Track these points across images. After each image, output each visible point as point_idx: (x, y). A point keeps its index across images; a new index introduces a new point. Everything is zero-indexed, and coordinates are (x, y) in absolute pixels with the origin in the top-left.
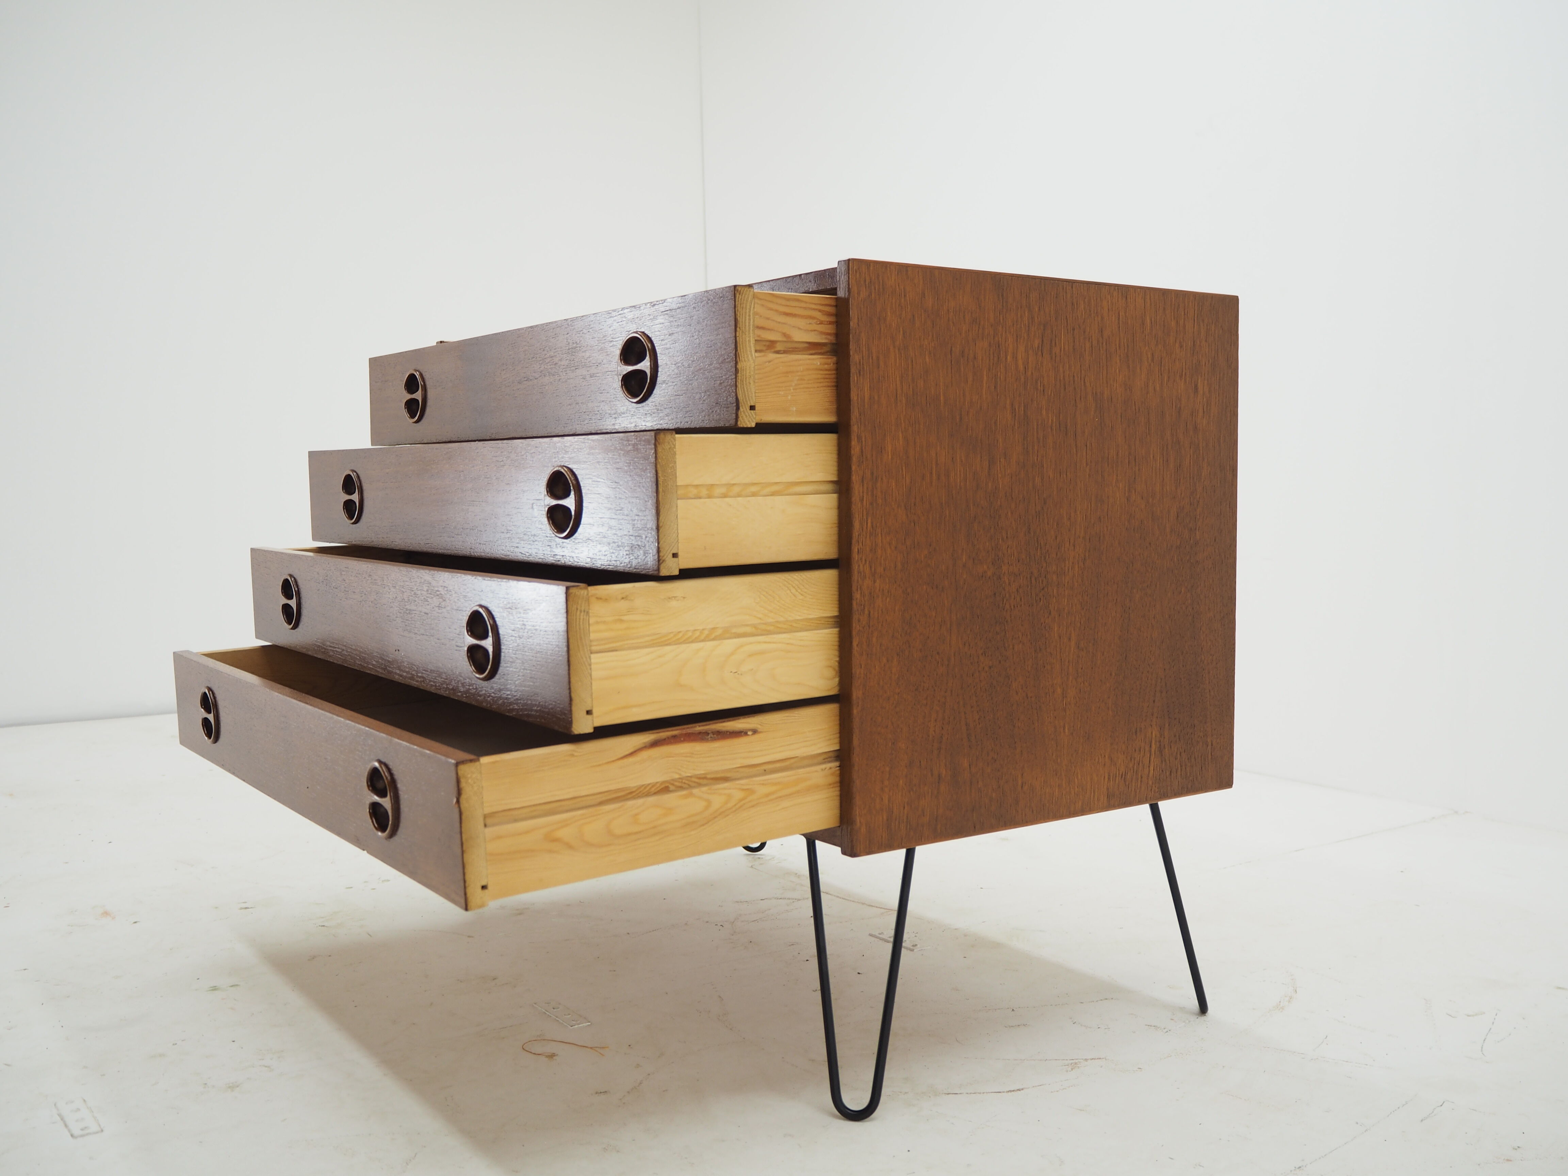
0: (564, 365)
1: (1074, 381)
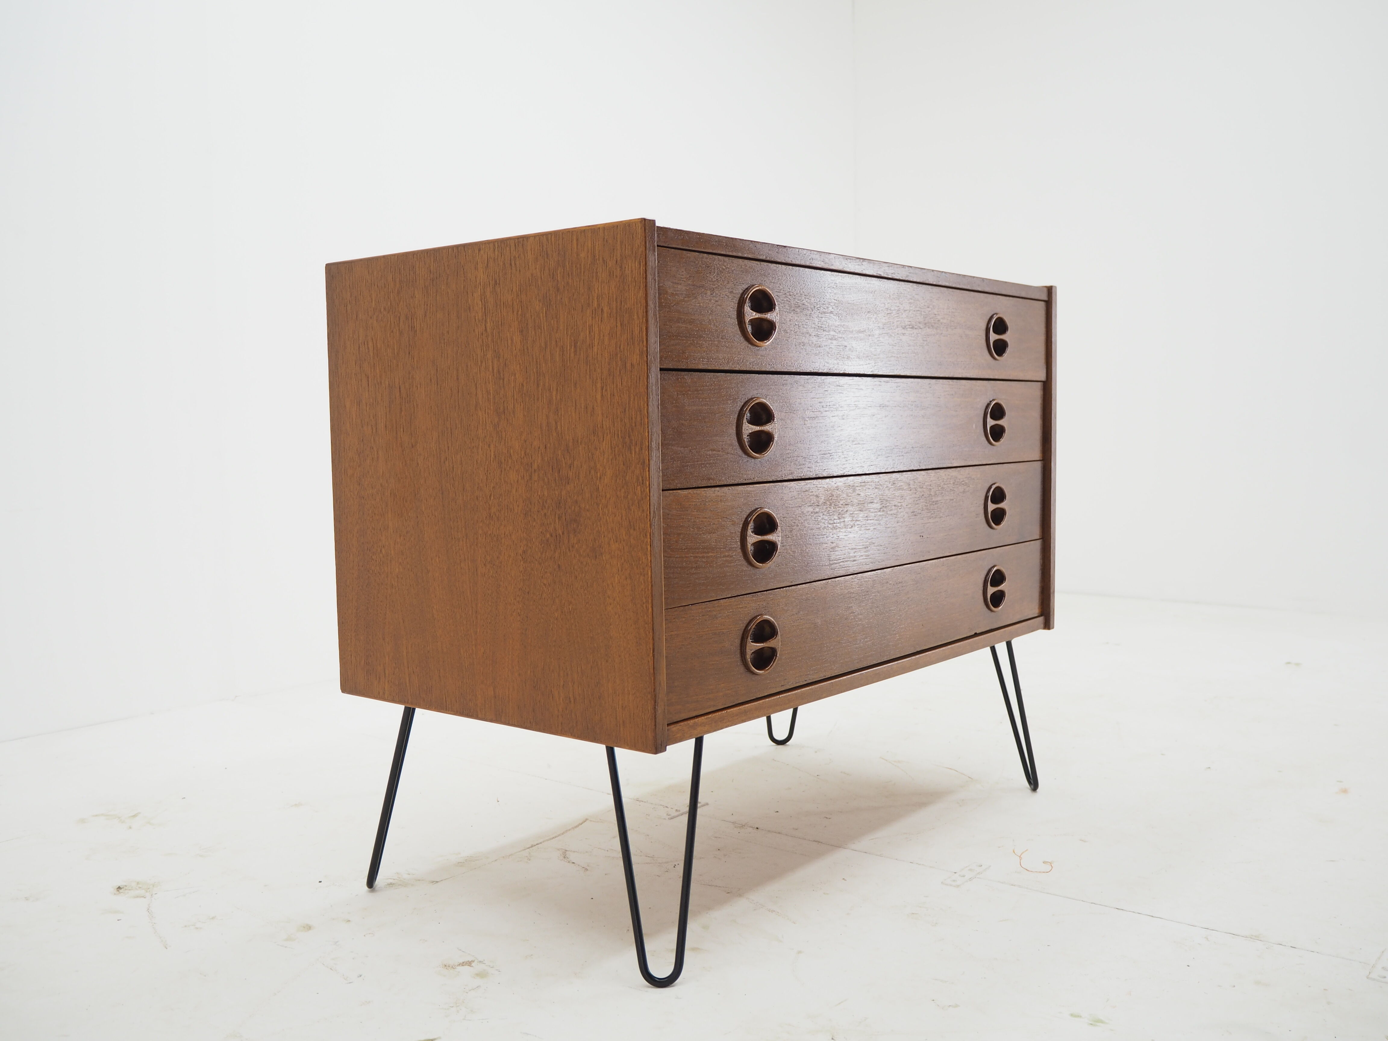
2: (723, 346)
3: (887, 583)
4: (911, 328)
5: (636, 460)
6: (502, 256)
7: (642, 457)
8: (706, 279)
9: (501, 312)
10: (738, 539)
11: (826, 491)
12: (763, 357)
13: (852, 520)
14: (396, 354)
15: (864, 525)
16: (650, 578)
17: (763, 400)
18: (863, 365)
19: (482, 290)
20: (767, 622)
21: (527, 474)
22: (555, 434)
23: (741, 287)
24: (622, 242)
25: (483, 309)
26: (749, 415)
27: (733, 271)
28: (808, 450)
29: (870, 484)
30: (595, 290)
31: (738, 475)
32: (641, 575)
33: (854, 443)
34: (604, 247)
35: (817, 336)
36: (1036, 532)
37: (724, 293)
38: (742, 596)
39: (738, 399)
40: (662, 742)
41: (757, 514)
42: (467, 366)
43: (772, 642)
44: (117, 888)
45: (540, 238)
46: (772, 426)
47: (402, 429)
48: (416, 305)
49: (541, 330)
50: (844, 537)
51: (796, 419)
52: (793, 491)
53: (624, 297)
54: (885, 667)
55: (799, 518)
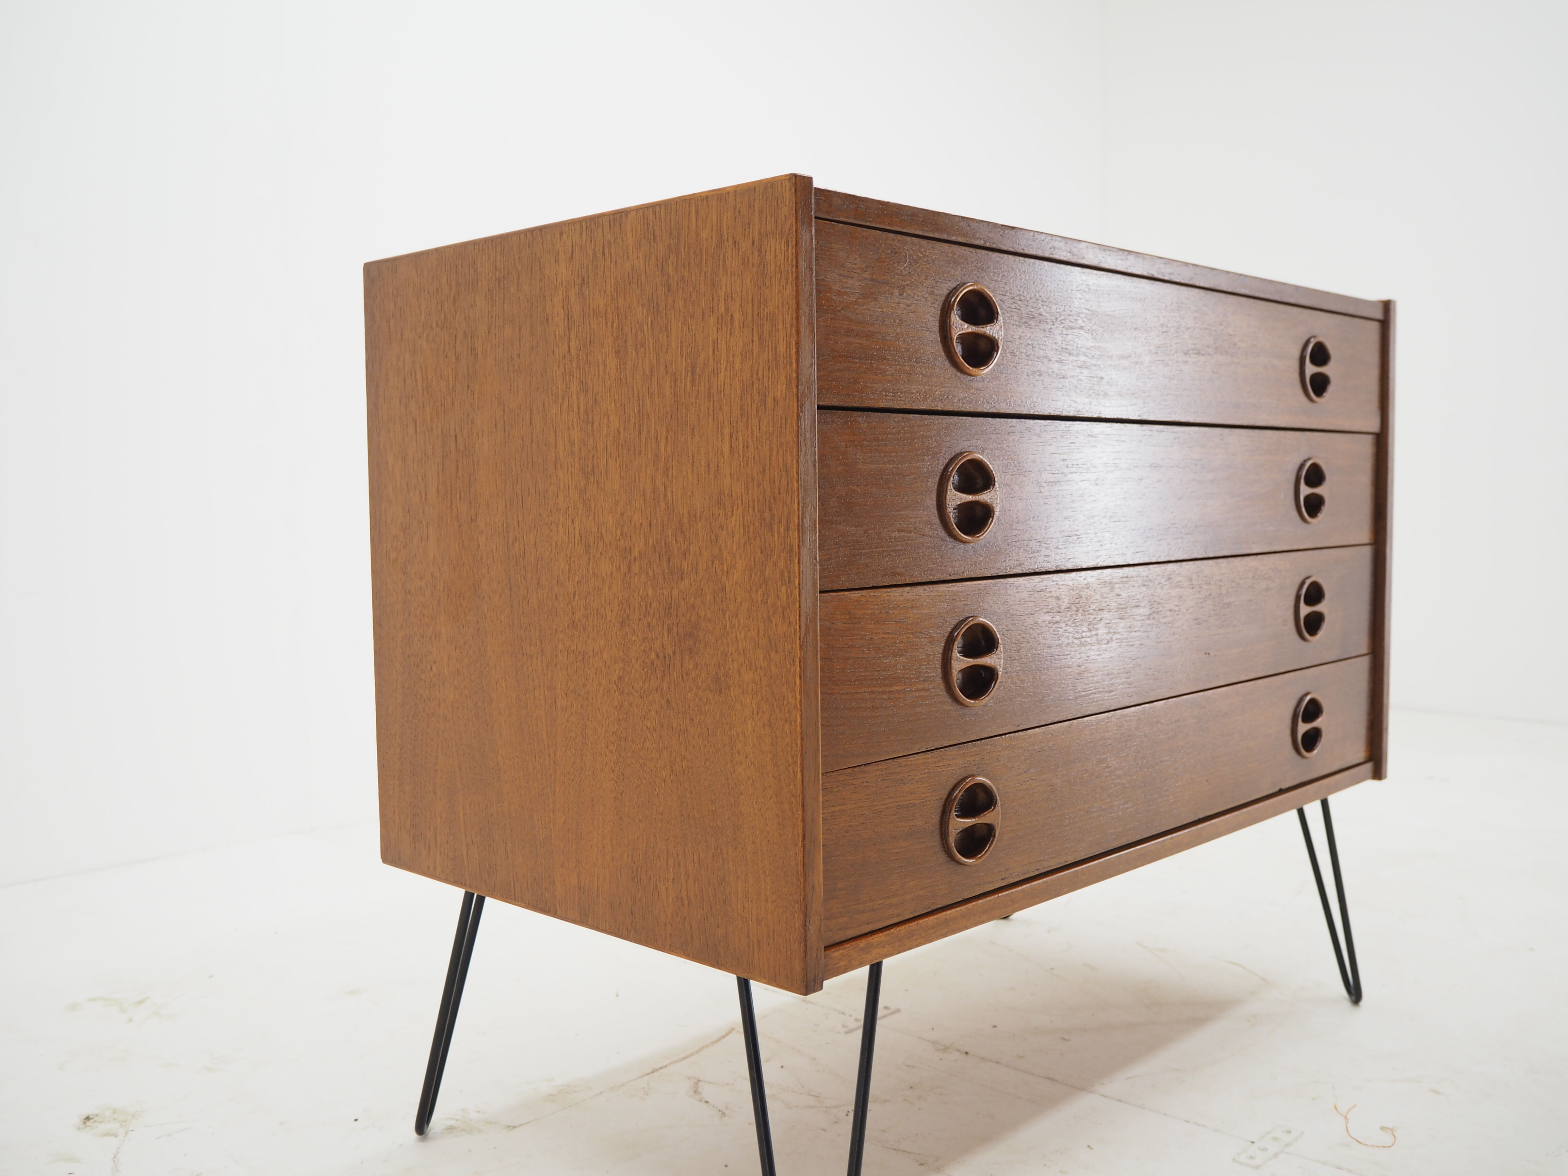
2: (917, 374)
3: (1158, 722)
4: (1197, 354)
5: (779, 544)
6: (591, 241)
7: (789, 541)
8: (893, 271)
9: (590, 324)
10: (938, 664)
11: (1072, 591)
12: (979, 392)
13: (1109, 633)
14: (451, 388)
15: (1125, 639)
16: (798, 728)
17: (979, 455)
18: (1126, 406)
19: (564, 292)
20: (981, 786)
21: (625, 563)
22: (663, 505)
23: (946, 285)
24: (761, 213)
25: (566, 320)
26: (956, 477)
27: (934, 261)
28: (1045, 529)
29: (1135, 579)
30: (721, 288)
31: (940, 568)
32: (786, 721)
33: (1113, 520)
34: (735, 221)
35: (1060, 361)
36: (1362, 643)
37: (919, 294)
38: (943, 749)
39: (940, 453)
40: (815, 977)
41: (967, 627)
42: (544, 404)
43: (988, 815)
44: (85, 1119)
45: (644, 211)
46: (992, 495)
47: (458, 496)
48: (477, 317)
49: (645, 349)
50: (1097, 657)
51: (1027, 485)
52: (1021, 590)
53: (764, 297)
54: (1153, 844)
55: (1031, 631)
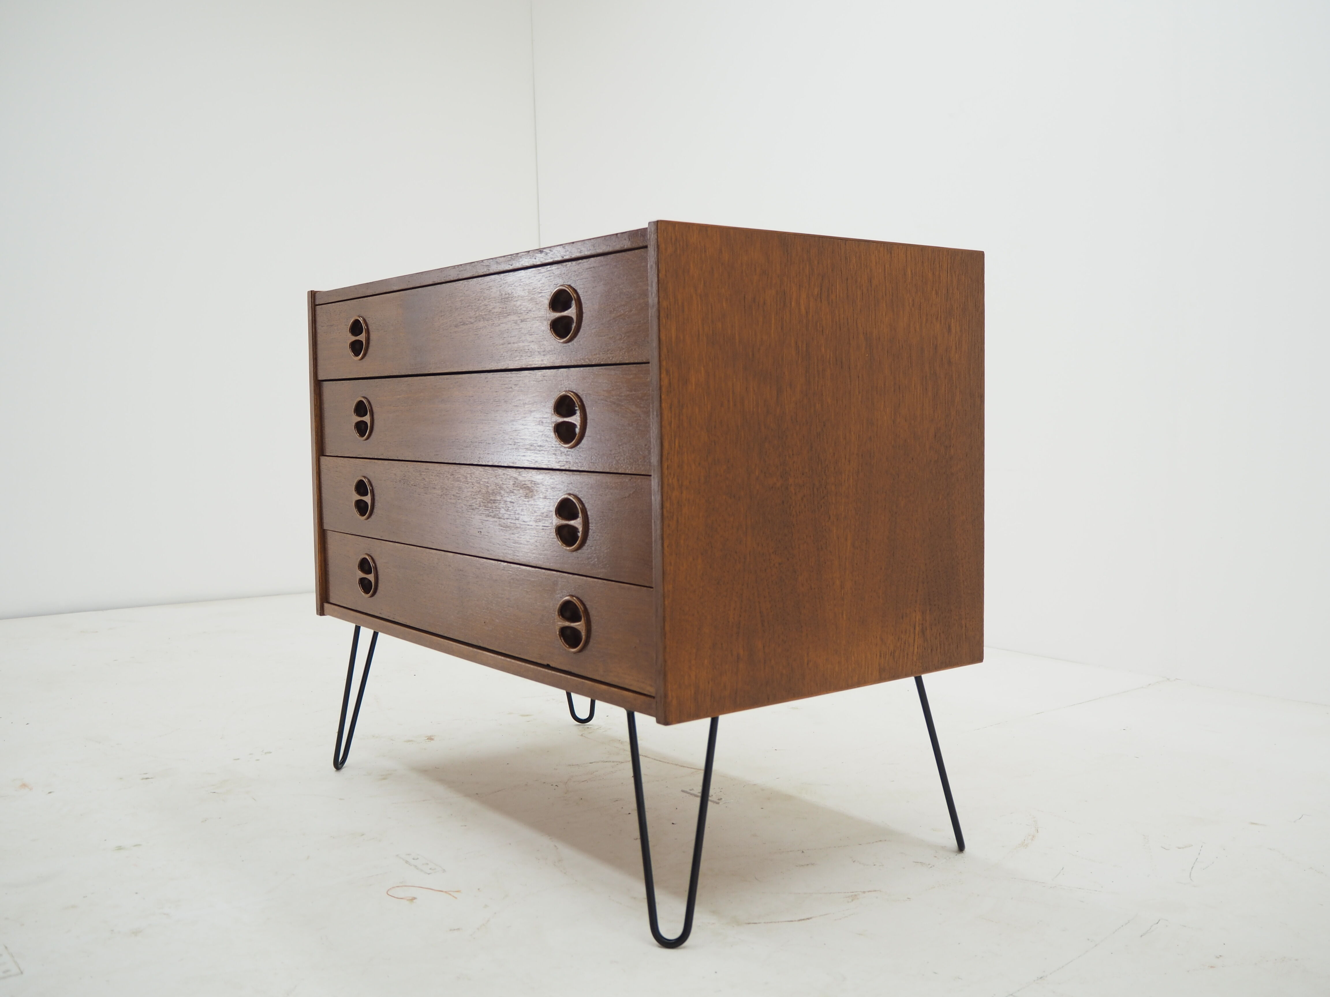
0: (497, 312)
1: (848, 323)
